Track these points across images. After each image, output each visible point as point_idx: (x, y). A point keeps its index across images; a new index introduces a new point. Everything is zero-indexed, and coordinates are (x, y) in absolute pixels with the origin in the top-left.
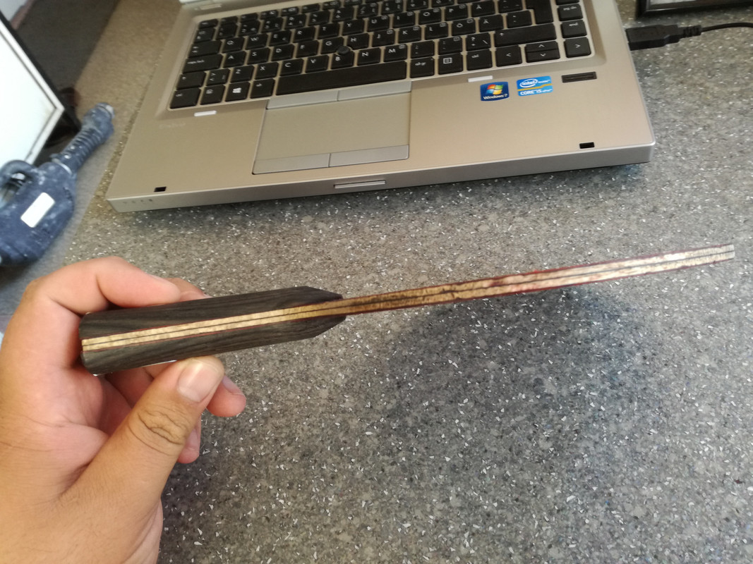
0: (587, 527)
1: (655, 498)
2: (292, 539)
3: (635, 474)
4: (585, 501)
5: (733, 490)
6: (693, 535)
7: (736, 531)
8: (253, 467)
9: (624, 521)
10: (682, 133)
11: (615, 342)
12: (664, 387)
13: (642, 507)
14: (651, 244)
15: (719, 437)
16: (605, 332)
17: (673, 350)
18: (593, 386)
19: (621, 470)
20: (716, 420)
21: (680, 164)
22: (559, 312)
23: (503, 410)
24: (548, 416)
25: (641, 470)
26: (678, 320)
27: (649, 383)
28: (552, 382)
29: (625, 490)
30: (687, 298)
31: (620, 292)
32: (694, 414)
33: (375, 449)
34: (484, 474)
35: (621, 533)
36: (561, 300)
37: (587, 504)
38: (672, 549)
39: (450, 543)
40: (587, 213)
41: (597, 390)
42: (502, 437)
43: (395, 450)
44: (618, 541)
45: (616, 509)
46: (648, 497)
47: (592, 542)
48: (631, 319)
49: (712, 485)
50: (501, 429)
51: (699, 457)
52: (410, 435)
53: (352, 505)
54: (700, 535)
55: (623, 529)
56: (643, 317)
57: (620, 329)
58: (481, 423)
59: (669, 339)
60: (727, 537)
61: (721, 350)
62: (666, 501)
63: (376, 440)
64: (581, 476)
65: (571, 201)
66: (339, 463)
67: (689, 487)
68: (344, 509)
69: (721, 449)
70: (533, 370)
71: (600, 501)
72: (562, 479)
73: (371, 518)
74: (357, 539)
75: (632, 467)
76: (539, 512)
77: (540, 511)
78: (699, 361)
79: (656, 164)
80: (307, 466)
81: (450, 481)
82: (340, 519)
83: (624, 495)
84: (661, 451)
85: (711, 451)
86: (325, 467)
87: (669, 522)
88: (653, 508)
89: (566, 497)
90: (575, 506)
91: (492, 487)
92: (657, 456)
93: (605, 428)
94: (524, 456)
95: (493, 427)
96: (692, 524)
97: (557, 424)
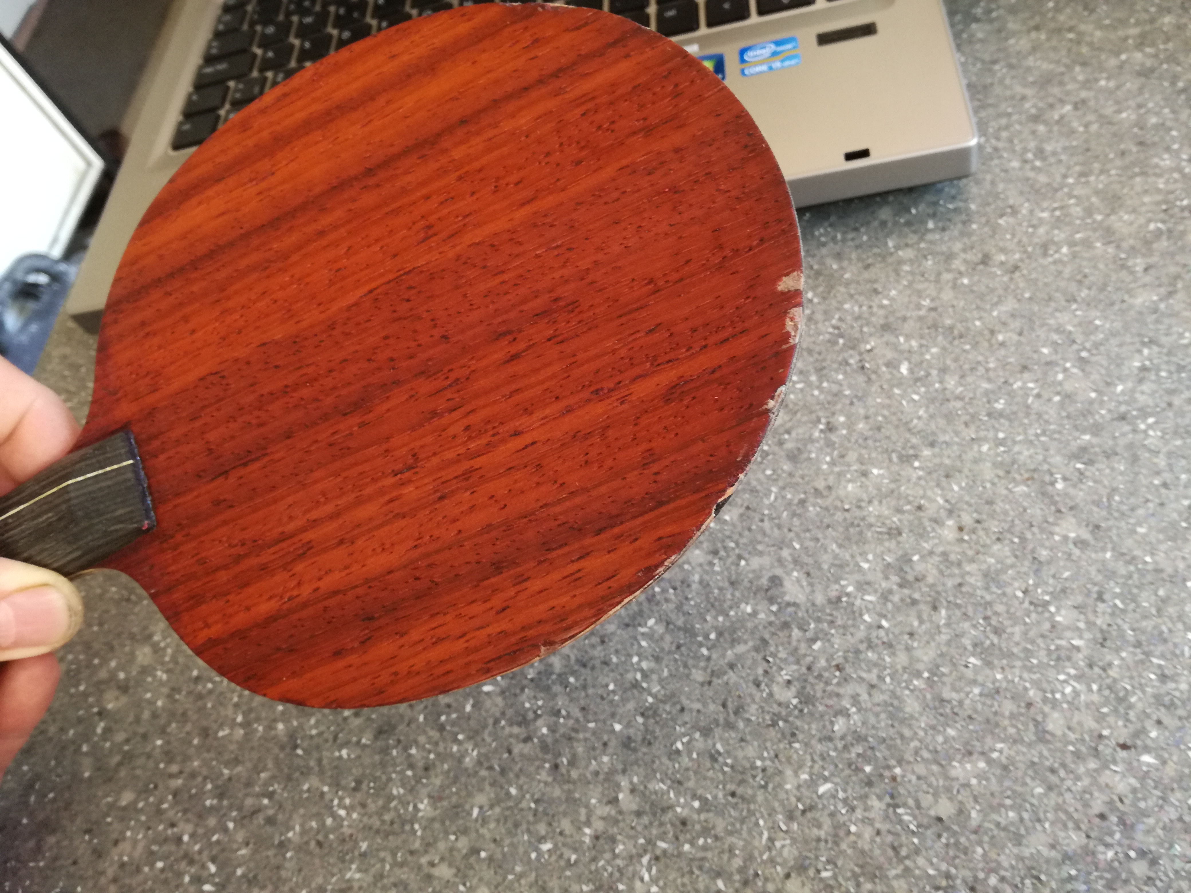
0: (852, 838)
1: (974, 781)
2: (357, 876)
3: (940, 739)
4: (850, 791)
5: (1115, 762)
6: (1040, 848)
7: (1118, 836)
8: (298, 756)
9: (919, 826)
10: (1036, 119)
11: (909, 503)
12: (993, 579)
13: (951, 799)
14: (978, 323)
15: (1091, 666)
16: (893, 486)
17: (1012, 513)
18: (868, 583)
19: (916, 734)
20: (1088, 635)
21: (1031, 174)
22: (813, 455)
23: (713, 636)
24: (789, 643)
25: (951, 732)
26: (1022, 458)
27: (968, 573)
28: (798, 580)
29: (921, 769)
30: (1039, 415)
31: (921, 412)
32: (1047, 626)
33: (498, 714)
34: (678, 752)
35: (912, 847)
36: (817, 434)
37: (855, 798)
38: (1003, 873)
39: (617, 875)
40: (866, 275)
41: (876, 591)
42: (710, 683)
43: (531, 715)
44: (908, 863)
45: (905, 805)
46: (962, 781)
47: (861, 867)
48: (937, 461)
49: (1078, 755)
50: (709, 670)
51: (1055, 704)
52: (557, 688)
53: (457, 814)
54: (1053, 847)
55: (916, 841)
56: (960, 456)
57: (920, 478)
58: (676, 660)
59: (1005, 492)
60: (1101, 848)
61: (1098, 506)
62: (994, 786)
63: (499, 701)
64: (845, 747)
65: (838, 256)
66: (436, 744)
67: (1036, 760)
68: (443, 822)
69: (1095, 687)
70: (766, 561)
71: (878, 791)
72: (811, 755)
73: (488, 836)
74: (462, 875)
75: (933, 728)
76: (770, 815)
77: (772, 812)
78: (1057, 529)
79: (989, 177)
80: (385, 751)
81: (620, 767)
82: (435, 841)
83: (919, 778)
84: (987, 696)
85: (1076, 694)
86: (413, 751)
87: (998, 824)
88: (971, 800)
89: (818, 786)
90: (832, 801)
91: (691, 773)
92: (979, 706)
93: (888, 659)
94: (747, 716)
95: (695, 666)
96: (1038, 827)
97: (805, 655)
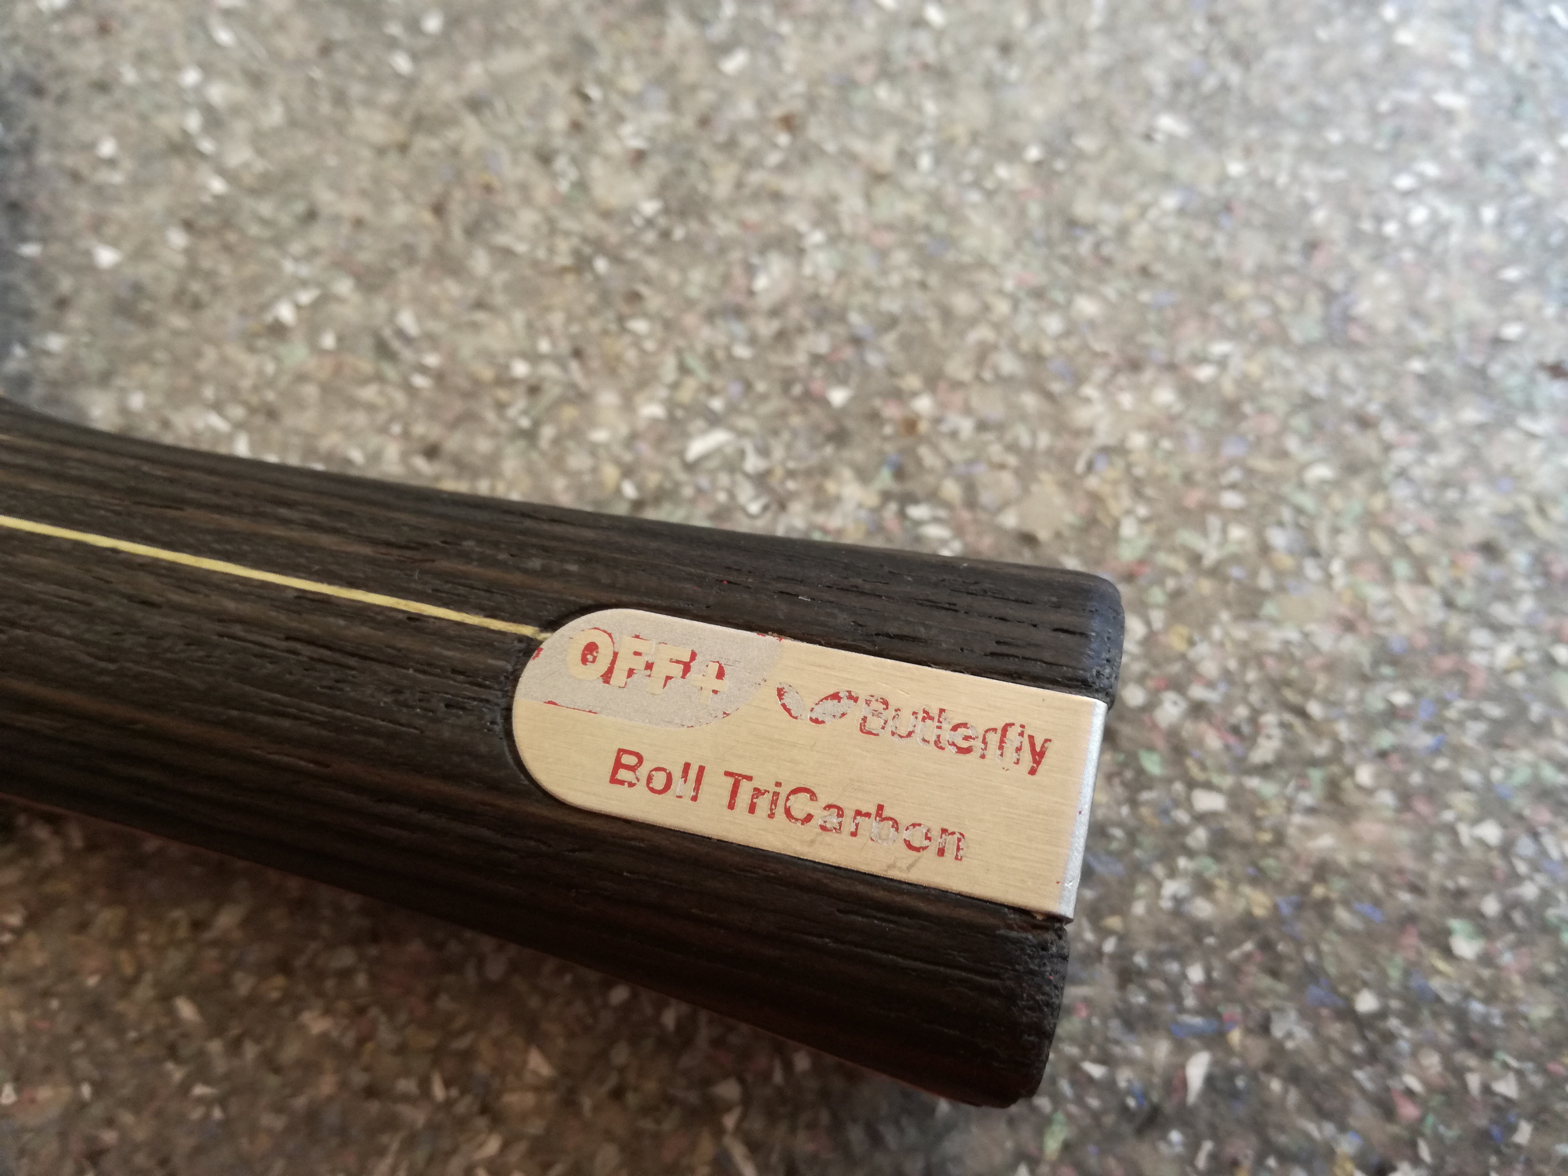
1: (1138, 440)
3: (1053, 324)
4: (778, 453)
5: (1530, 409)
6: (1311, 627)
7: (1527, 604)
13: (1067, 486)
15: (1480, 161)
19: (986, 308)
20: (1475, 85)
23: (433, 24)
24: (656, 52)
25: (1087, 307)
32: (1371, 53)
34: (278, 330)
37: (791, 474)
38: (1198, 692)
42: (403, 148)
45: (933, 497)
46: (1104, 439)
50: (407, 115)
51: (1380, 248)
54: (1348, 626)
58: (311, 83)
60: (1480, 637)
62: (1195, 455)
64: (783, 338)
67: (1319, 390)
69: (1489, 214)
71: (860, 456)
72: (679, 352)
75: (1038, 294)
83: (982, 426)
84: (1197, 216)
85: (1440, 228)
87: (1195, 559)
88: (1124, 490)
89: (686, 436)
90: (724, 479)
91: (310, 391)
92: (1174, 243)
93: (931, 108)
94: (502, 239)
95: (368, 103)
96: (1312, 570)
97: (693, 88)
